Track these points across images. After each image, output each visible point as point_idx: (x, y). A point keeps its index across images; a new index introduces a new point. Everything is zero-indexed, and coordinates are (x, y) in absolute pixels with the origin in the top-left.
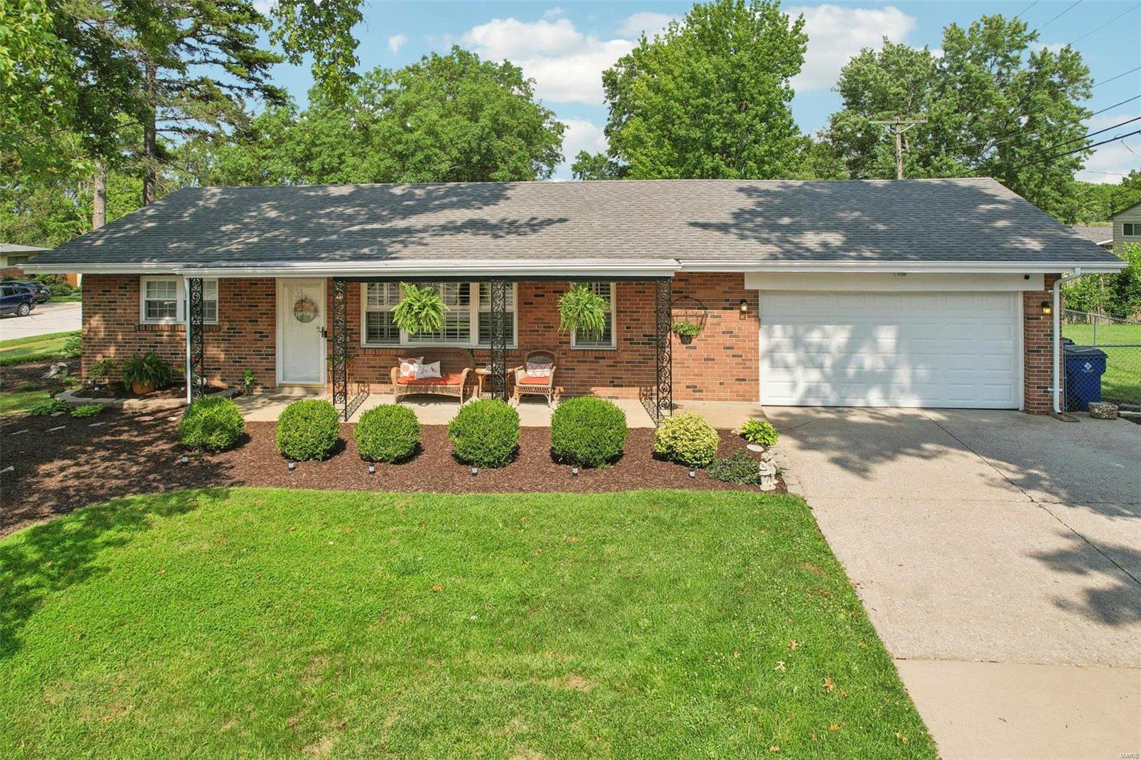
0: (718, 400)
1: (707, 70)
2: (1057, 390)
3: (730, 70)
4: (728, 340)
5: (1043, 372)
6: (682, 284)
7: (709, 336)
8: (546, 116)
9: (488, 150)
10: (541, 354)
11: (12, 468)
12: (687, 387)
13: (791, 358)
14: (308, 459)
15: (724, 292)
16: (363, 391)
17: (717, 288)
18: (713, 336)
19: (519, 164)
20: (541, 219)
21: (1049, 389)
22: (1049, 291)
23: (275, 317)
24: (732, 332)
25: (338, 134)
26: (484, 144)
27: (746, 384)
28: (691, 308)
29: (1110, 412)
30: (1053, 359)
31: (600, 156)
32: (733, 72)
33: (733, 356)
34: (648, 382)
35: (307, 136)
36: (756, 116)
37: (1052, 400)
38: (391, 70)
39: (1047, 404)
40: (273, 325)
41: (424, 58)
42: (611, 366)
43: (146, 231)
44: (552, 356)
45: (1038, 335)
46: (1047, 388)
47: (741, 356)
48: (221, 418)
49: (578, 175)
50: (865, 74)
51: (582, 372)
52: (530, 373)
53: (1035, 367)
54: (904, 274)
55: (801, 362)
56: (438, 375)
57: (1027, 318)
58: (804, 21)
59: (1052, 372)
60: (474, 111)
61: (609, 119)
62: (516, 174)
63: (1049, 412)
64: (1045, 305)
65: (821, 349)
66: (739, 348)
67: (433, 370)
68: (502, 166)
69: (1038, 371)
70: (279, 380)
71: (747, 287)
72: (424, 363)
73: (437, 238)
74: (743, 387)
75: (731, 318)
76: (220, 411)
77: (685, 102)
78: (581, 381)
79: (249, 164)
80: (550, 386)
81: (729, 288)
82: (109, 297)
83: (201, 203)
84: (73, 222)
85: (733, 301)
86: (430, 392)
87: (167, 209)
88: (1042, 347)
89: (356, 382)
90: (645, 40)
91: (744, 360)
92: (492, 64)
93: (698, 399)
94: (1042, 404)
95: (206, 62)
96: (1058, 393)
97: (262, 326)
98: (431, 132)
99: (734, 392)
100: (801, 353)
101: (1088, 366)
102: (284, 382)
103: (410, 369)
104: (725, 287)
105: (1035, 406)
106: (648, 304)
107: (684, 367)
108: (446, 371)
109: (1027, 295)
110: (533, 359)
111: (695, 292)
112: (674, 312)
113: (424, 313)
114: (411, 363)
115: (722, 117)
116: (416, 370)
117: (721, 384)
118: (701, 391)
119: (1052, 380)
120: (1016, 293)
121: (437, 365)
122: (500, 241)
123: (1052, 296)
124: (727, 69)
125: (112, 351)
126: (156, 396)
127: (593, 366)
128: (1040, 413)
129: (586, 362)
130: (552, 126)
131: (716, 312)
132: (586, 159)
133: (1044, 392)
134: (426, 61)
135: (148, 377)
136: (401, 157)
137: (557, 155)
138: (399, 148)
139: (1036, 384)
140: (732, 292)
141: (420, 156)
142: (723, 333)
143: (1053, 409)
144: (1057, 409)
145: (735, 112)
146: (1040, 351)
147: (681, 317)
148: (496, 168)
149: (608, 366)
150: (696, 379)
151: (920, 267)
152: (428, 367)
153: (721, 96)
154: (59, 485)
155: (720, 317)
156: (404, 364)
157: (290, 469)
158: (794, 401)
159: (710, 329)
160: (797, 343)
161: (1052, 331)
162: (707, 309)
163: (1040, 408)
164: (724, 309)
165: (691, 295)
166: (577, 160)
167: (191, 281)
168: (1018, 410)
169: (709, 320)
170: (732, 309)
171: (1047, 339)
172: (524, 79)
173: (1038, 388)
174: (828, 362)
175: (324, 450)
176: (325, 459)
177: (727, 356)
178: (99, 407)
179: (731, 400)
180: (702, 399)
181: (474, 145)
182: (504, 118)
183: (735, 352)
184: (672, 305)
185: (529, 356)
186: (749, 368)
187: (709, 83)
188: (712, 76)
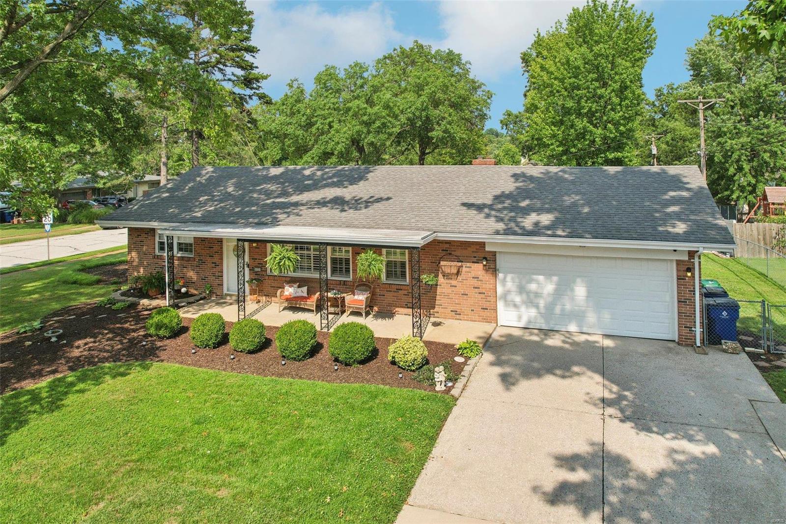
0: (471, 321)
1: (576, 58)
2: (698, 330)
3: (593, 58)
4: (475, 283)
5: (688, 316)
6: (448, 246)
7: (464, 280)
8: (479, 87)
9: (427, 118)
10: (364, 285)
11: (65, 342)
12: (451, 311)
13: (518, 299)
14: (205, 347)
15: (473, 252)
16: (268, 301)
17: (469, 249)
18: (467, 280)
19: (448, 126)
20: (377, 196)
21: (693, 329)
22: (692, 260)
23: (222, 255)
24: (478, 278)
25: (330, 108)
26: (424, 114)
27: (489, 313)
28: (452, 261)
29: (734, 349)
30: (695, 308)
31: (520, 113)
32: (595, 60)
33: (479, 293)
34: (428, 307)
35: (308, 111)
36: (613, 90)
37: (695, 336)
38: (365, 63)
39: (692, 339)
40: (222, 259)
41: (395, 50)
42: (406, 295)
43: (163, 199)
44: (370, 287)
45: (684, 291)
46: (692, 328)
47: (484, 293)
48: (166, 321)
49: (505, 127)
50: (705, 53)
51: (389, 297)
52: (356, 297)
53: (683, 313)
54: (585, 247)
55: (524, 302)
56: (305, 295)
57: (679, 278)
58: (653, 19)
59: (695, 317)
60: (419, 89)
61: (526, 87)
62: (446, 133)
63: (692, 345)
64: (689, 270)
65: (537, 295)
66: (483, 288)
67: (302, 292)
68: (436, 127)
69: (685, 316)
70: (225, 291)
71: (487, 249)
72: (299, 287)
73: (309, 210)
74: (486, 313)
75: (477, 269)
76: (167, 316)
77: (562, 81)
78: (389, 303)
79: (276, 128)
80: (364, 307)
81: (477, 249)
82: (140, 239)
83: (198, 179)
84: (181, 162)
85: (479, 257)
86: (298, 306)
87: (180, 183)
88: (688, 299)
89: (265, 295)
90: (539, 35)
91: (486, 296)
92: (442, 51)
93: (458, 319)
94: (689, 339)
95: (225, 80)
96: (699, 333)
97: (216, 260)
98: (387, 107)
99: (481, 316)
100: (524, 296)
101: (725, 313)
102: (228, 293)
103: (289, 291)
104: (473, 248)
105: (685, 341)
106: (427, 257)
107: (449, 298)
108: (310, 293)
109: (679, 262)
110: (359, 288)
111: (455, 251)
112: (442, 263)
113: (283, 262)
114: (290, 287)
115: (588, 92)
116: (292, 291)
117: (472, 310)
118: (460, 314)
119: (695, 322)
120: (671, 261)
121: (305, 289)
122: (344, 214)
123: (693, 263)
124: (590, 56)
125: (142, 270)
126: (157, 298)
127: (396, 294)
128: (687, 345)
129: (391, 291)
130: (484, 93)
131: (468, 264)
132: (510, 115)
133: (690, 330)
134: (396, 52)
135: (155, 287)
136: (367, 124)
137: (485, 114)
138: (365, 118)
139: (684, 324)
140: (478, 252)
141: (378, 124)
142: (473, 278)
143: (695, 343)
144: (698, 344)
145: (598, 87)
146: (686, 302)
147: (447, 266)
148: (432, 130)
149: (404, 295)
150: (456, 306)
151: (594, 243)
152: (300, 289)
153: (587, 76)
154: (80, 354)
155: (471, 267)
156: (287, 288)
157: (193, 353)
158: (522, 325)
159: (465, 275)
160: (521, 290)
161: (694, 288)
162: (462, 262)
163: (687, 342)
164: (473, 262)
165: (453, 253)
166: (504, 116)
167: (168, 237)
168: (675, 341)
169: (464, 269)
170: (478, 263)
171: (691, 294)
172: (463, 62)
173: (685, 327)
174: (542, 303)
175: (214, 343)
176: (214, 348)
177: (476, 293)
178: (127, 304)
179: (479, 321)
180: (461, 320)
181: (417, 114)
182: (440, 95)
183: (481, 290)
184: (441, 259)
185: (357, 286)
186: (489, 301)
187: (578, 68)
188: (579, 63)
